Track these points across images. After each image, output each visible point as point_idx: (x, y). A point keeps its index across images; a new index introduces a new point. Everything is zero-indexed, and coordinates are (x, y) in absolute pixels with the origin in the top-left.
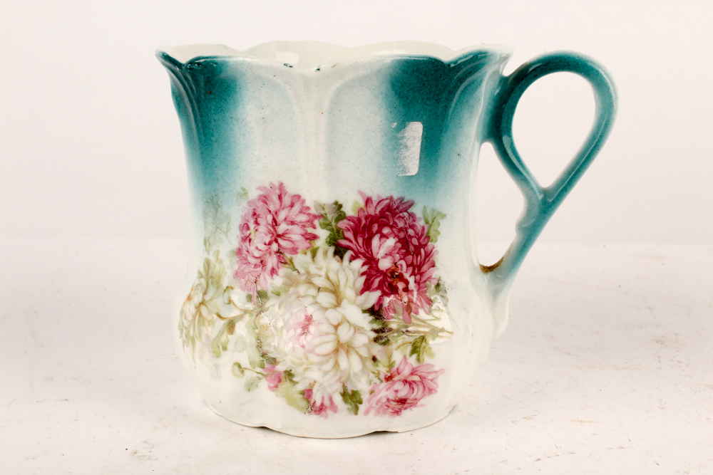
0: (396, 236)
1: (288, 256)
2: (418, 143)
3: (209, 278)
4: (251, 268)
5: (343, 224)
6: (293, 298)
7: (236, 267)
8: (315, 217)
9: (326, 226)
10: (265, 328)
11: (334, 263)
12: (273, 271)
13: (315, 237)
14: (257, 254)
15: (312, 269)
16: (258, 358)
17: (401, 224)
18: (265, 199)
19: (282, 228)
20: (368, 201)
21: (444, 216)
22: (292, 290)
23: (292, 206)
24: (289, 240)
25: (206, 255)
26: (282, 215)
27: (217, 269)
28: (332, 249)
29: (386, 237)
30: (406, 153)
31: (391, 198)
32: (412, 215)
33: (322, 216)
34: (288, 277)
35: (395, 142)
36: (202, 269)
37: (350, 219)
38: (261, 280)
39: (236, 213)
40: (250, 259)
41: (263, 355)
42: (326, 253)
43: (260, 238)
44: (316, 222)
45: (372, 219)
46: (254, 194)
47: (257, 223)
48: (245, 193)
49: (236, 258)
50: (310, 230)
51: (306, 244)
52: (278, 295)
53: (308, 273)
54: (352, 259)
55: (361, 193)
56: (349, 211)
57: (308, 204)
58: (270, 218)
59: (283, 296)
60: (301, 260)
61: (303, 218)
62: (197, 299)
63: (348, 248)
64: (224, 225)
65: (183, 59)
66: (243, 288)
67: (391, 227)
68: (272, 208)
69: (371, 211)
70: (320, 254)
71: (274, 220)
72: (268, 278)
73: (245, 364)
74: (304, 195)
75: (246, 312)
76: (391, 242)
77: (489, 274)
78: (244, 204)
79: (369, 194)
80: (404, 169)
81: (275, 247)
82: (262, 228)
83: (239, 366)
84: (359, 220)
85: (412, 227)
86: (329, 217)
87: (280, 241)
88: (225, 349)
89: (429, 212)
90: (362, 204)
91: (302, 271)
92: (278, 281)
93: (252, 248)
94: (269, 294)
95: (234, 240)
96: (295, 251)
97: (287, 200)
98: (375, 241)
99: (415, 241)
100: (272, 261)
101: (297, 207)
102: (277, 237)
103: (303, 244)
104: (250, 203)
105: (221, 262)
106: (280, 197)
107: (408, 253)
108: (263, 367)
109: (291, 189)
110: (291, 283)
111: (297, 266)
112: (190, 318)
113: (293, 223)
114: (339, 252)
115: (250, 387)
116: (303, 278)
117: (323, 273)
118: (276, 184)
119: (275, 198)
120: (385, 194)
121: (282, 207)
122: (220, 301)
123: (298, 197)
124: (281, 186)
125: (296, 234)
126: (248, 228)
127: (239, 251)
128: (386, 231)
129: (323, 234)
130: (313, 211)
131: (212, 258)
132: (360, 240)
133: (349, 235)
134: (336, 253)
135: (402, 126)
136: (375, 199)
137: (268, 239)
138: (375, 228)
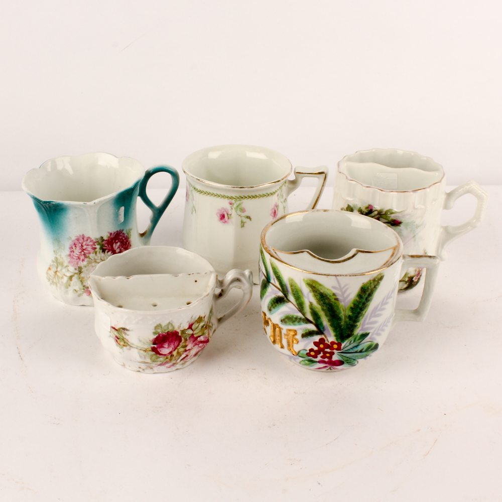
0: (120, 241)
1: (87, 255)
2: (123, 212)
3: (57, 262)
4: (75, 260)
5: (104, 243)
6: (91, 267)
7: (69, 260)
8: (95, 242)
9: (99, 244)
10: (83, 278)
11: (103, 255)
12: (83, 260)
13: (96, 248)
14: (77, 256)
15: (96, 258)
16: (82, 287)
17: (121, 237)
18: (78, 240)
19: (85, 247)
20: (111, 234)
21: (131, 229)
22: (90, 265)
23: (87, 240)
24: (87, 250)
25: (55, 255)
26: (84, 243)
27: (60, 260)
28: (101, 251)
29: (117, 243)
30: (120, 216)
31: (117, 231)
32: (123, 234)
33: (97, 242)
34: (88, 261)
35: (117, 215)
36: (54, 260)
37: (106, 240)
38: (79, 263)
39: (67, 244)
40: (74, 257)
41: (84, 286)
42: (100, 252)
43: (77, 251)
44: (96, 244)
45: (112, 239)
46: (74, 238)
47: (76, 247)
48: (70, 238)
49: (69, 257)
50: (94, 246)
51: (93, 251)
52: (86, 267)
53: (95, 259)
54: (108, 252)
55: (109, 232)
56: (105, 238)
57: (92, 239)
58: (80, 245)
59: (87, 267)
60: (92, 256)
61: (92, 243)
62: (54, 269)
63: (106, 249)
64: (63, 247)
65: (43, 199)
66: (73, 266)
67: (118, 239)
68: (81, 242)
69: (112, 237)
70: (98, 253)
71: (82, 245)
72: (82, 263)
73: (78, 289)
74: (91, 237)
75: (75, 273)
76: (119, 244)
77: (143, 238)
78: (70, 241)
79: (111, 232)
80: (120, 221)
81: (83, 253)
82: (78, 248)
83: (76, 290)
84: (109, 240)
85: (124, 237)
86: (100, 241)
87: (84, 251)
88: (70, 286)
89: (128, 231)
90: (109, 235)
91: (93, 259)
92: (85, 263)
93: (75, 254)
94: (83, 267)
95: (67, 252)
96: (89, 253)
97: (85, 239)
98: (114, 245)
99: (125, 241)
100: (82, 257)
101: (89, 241)
102: (83, 250)
103: (92, 251)
104: (73, 241)
105: (62, 258)
106: (83, 238)
107: (124, 245)
108: (84, 290)
109: (87, 235)
110: (89, 263)
111: (91, 257)
112: (52, 276)
113: (88, 245)
114: (104, 251)
115: (79, 296)
116: (93, 261)
117: (99, 258)
118: (81, 235)
119: (81, 239)
120: (115, 231)
121: (84, 241)
122: (64, 270)
123: (89, 237)
124: (83, 235)
125: (89, 248)
126: (72, 248)
127: (70, 255)
128: (117, 241)
129: (98, 247)
130: (94, 241)
131: (58, 257)
132: (110, 246)
133: (106, 245)
134: (103, 251)
135: (119, 209)
136: (113, 233)
137: (80, 251)
138: (114, 241)
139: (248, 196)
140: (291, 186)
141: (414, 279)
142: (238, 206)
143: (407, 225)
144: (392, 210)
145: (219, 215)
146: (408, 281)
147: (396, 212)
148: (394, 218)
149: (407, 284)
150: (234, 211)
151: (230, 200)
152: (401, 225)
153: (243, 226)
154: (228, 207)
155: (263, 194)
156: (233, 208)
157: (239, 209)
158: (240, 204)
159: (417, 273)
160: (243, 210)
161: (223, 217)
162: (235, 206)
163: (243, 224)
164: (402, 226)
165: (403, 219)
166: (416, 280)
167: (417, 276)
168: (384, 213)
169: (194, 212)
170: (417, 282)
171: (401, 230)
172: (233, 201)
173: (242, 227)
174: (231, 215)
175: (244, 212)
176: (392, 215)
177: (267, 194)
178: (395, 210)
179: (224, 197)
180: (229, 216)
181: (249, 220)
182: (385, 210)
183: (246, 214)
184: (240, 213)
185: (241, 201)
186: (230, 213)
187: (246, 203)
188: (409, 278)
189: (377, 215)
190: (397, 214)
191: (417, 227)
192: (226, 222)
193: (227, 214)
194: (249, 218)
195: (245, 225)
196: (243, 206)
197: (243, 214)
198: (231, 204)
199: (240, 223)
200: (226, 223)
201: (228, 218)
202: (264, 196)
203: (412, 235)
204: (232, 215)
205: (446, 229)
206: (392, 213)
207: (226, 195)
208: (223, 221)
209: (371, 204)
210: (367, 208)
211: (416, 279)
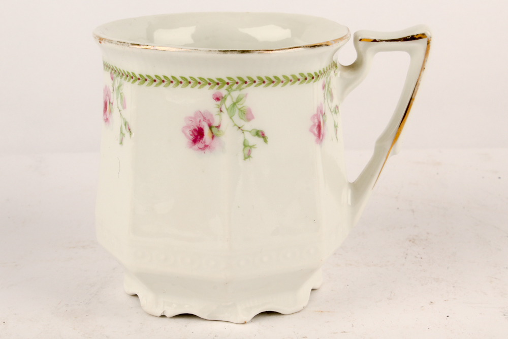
139: (259, 78)
140: (347, 75)
142: (234, 104)
145: (188, 132)
150: (225, 116)
151: (215, 90)
153: (248, 156)
154: (211, 106)
155: (293, 76)
156: (223, 109)
157: (237, 111)
158: (239, 100)
160: (247, 115)
161: (198, 135)
162: (228, 102)
163: (248, 151)
169: (127, 134)
172: (223, 91)
173: (245, 158)
174: (218, 127)
175: (249, 120)
177: (301, 75)
179: (200, 82)
180: (214, 130)
181: (261, 140)
183: (255, 125)
184: (241, 123)
185: (244, 92)
186: (215, 124)
187: (255, 97)
192: (206, 146)
193: (210, 126)
194: (261, 134)
195: (254, 153)
196: (248, 103)
197: (248, 126)
198: (218, 99)
199: (242, 147)
200: (207, 151)
201: (213, 137)
202: (294, 80)
204: (222, 128)
207: (206, 77)
208: (200, 145)
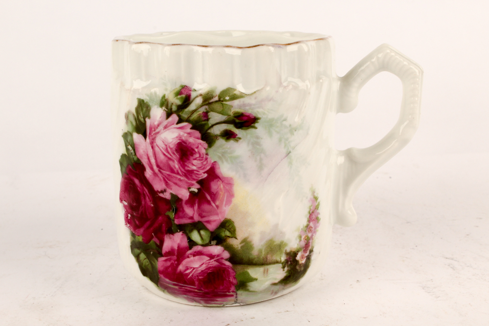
141: (298, 258)
143: (271, 124)
144: (235, 90)
146: (287, 261)
147: (242, 96)
148: (241, 111)
149: (286, 269)
152: (256, 125)
159: (303, 243)
164: (260, 129)
165: (260, 110)
166: (303, 261)
167: (305, 251)
168: (216, 99)
170: (306, 266)
171: (258, 137)
176: (236, 103)
178: (240, 89)
182: (218, 92)
188: (288, 254)
189: (202, 106)
190: (246, 100)
191: (293, 130)
203: (284, 151)
205: (349, 155)
206: (234, 97)
209: (185, 82)
210: (179, 93)
211: (302, 257)
